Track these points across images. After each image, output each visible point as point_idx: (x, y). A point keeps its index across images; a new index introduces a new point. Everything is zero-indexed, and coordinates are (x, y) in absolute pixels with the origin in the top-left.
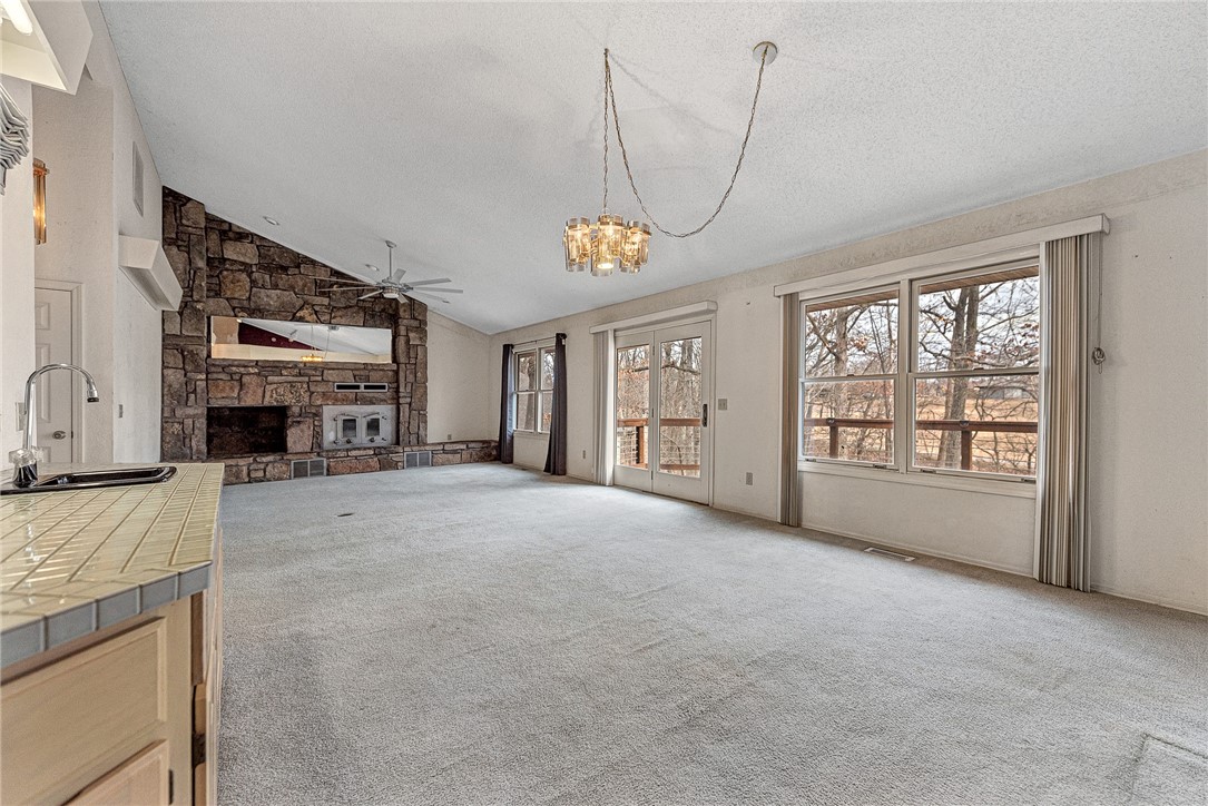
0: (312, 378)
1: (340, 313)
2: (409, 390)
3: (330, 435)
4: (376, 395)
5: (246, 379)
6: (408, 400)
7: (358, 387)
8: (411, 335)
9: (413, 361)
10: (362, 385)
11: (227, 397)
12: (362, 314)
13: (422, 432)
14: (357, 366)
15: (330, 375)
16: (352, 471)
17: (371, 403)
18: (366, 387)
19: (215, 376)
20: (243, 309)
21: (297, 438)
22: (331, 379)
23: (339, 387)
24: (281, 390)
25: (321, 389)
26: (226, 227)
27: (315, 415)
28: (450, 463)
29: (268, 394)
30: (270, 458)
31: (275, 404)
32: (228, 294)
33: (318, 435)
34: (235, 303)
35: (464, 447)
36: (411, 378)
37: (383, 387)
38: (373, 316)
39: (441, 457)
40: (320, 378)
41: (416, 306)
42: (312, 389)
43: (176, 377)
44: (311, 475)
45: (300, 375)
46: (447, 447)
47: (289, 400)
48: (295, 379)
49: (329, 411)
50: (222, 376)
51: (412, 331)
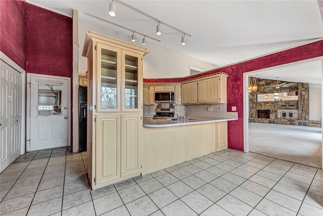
0: (275, 104)
1: (283, 90)
2: (302, 106)
3: (280, 116)
4: (292, 108)
5: (262, 105)
6: (302, 109)
7: (286, 106)
8: (302, 92)
9: (303, 99)
10: (288, 105)
11: (259, 108)
12: (289, 89)
13: (307, 117)
14: (286, 101)
16: (282, 124)
17: (290, 109)
18: (288, 106)
20: (262, 93)
21: (272, 116)
22: (279, 104)
23: (281, 106)
24: (268, 107)
25: (277, 106)
26: (260, 79)
27: (276, 112)
28: (315, 126)
29: (266, 108)
30: (264, 119)
32: (260, 91)
33: (276, 116)
34: (261, 92)
36: (302, 103)
37: (294, 106)
38: (292, 89)
39: (311, 124)
40: (277, 104)
41: (304, 85)
42: (275, 106)
43: (251, 105)
44: (273, 123)
45: (272, 104)
46: (313, 122)
47: (270, 108)
49: (279, 111)
50: (258, 105)
51: (302, 91)
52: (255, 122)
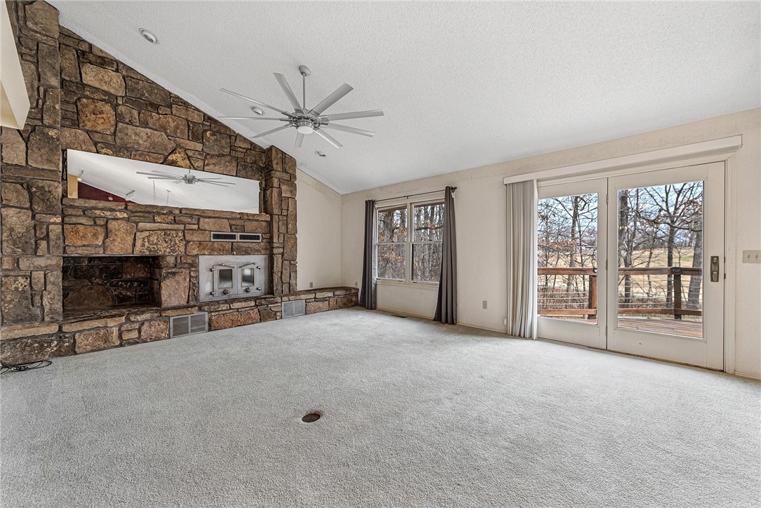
0: (188, 226)
1: (213, 161)
2: (281, 241)
3: (206, 287)
4: (251, 246)
5: (113, 225)
6: (281, 250)
7: (233, 237)
8: (284, 187)
9: (285, 213)
10: (238, 235)
11: (87, 244)
12: (234, 164)
13: (293, 282)
14: (234, 215)
15: (206, 224)
16: (235, 324)
17: (247, 253)
18: (242, 237)
19: (74, 220)
20: (107, 145)
21: (172, 291)
22: (207, 227)
23: (216, 236)
24: (154, 239)
25: (196, 237)
26: (84, 47)
27: (191, 266)
28: (320, 310)
29: (139, 243)
30: (147, 315)
31: (147, 253)
32: (89, 126)
33: (194, 286)
34: (97, 137)
35: (331, 294)
36: (283, 229)
37: (257, 238)
38: (245, 167)
39: (314, 306)
40: (196, 227)
41: (287, 160)
42: (188, 237)
44: (193, 331)
45: (175, 222)
46: (318, 296)
47: (163, 249)
48: (170, 227)
49: (205, 261)
50: (83, 220)
51: (283, 184)
52: (72, 351)
